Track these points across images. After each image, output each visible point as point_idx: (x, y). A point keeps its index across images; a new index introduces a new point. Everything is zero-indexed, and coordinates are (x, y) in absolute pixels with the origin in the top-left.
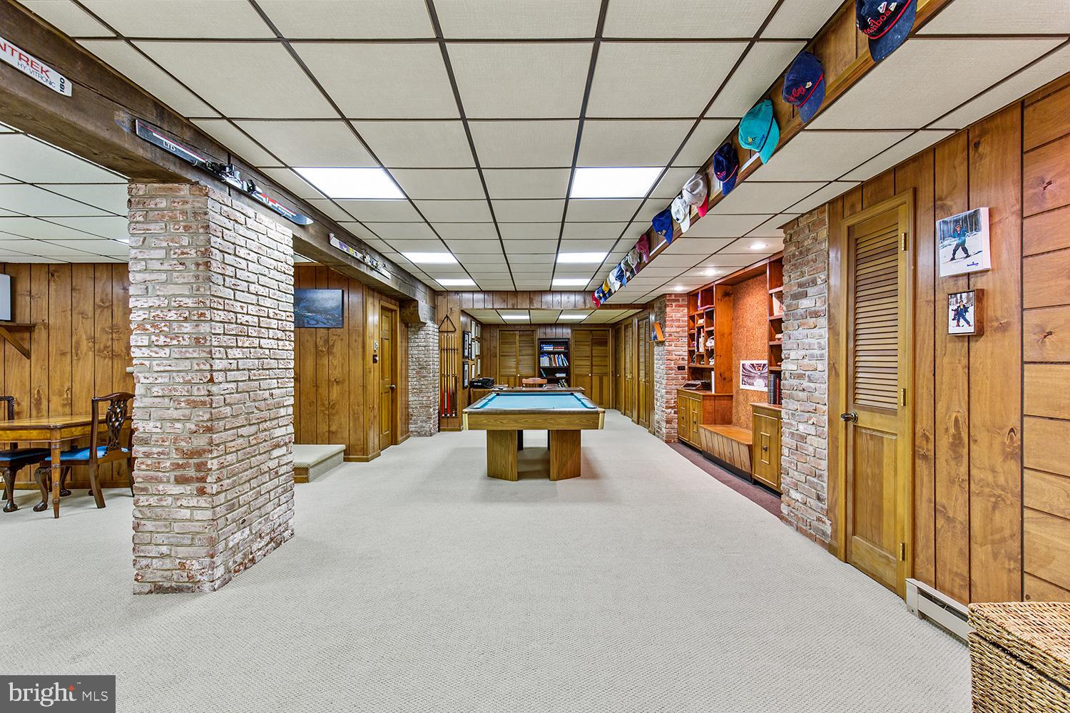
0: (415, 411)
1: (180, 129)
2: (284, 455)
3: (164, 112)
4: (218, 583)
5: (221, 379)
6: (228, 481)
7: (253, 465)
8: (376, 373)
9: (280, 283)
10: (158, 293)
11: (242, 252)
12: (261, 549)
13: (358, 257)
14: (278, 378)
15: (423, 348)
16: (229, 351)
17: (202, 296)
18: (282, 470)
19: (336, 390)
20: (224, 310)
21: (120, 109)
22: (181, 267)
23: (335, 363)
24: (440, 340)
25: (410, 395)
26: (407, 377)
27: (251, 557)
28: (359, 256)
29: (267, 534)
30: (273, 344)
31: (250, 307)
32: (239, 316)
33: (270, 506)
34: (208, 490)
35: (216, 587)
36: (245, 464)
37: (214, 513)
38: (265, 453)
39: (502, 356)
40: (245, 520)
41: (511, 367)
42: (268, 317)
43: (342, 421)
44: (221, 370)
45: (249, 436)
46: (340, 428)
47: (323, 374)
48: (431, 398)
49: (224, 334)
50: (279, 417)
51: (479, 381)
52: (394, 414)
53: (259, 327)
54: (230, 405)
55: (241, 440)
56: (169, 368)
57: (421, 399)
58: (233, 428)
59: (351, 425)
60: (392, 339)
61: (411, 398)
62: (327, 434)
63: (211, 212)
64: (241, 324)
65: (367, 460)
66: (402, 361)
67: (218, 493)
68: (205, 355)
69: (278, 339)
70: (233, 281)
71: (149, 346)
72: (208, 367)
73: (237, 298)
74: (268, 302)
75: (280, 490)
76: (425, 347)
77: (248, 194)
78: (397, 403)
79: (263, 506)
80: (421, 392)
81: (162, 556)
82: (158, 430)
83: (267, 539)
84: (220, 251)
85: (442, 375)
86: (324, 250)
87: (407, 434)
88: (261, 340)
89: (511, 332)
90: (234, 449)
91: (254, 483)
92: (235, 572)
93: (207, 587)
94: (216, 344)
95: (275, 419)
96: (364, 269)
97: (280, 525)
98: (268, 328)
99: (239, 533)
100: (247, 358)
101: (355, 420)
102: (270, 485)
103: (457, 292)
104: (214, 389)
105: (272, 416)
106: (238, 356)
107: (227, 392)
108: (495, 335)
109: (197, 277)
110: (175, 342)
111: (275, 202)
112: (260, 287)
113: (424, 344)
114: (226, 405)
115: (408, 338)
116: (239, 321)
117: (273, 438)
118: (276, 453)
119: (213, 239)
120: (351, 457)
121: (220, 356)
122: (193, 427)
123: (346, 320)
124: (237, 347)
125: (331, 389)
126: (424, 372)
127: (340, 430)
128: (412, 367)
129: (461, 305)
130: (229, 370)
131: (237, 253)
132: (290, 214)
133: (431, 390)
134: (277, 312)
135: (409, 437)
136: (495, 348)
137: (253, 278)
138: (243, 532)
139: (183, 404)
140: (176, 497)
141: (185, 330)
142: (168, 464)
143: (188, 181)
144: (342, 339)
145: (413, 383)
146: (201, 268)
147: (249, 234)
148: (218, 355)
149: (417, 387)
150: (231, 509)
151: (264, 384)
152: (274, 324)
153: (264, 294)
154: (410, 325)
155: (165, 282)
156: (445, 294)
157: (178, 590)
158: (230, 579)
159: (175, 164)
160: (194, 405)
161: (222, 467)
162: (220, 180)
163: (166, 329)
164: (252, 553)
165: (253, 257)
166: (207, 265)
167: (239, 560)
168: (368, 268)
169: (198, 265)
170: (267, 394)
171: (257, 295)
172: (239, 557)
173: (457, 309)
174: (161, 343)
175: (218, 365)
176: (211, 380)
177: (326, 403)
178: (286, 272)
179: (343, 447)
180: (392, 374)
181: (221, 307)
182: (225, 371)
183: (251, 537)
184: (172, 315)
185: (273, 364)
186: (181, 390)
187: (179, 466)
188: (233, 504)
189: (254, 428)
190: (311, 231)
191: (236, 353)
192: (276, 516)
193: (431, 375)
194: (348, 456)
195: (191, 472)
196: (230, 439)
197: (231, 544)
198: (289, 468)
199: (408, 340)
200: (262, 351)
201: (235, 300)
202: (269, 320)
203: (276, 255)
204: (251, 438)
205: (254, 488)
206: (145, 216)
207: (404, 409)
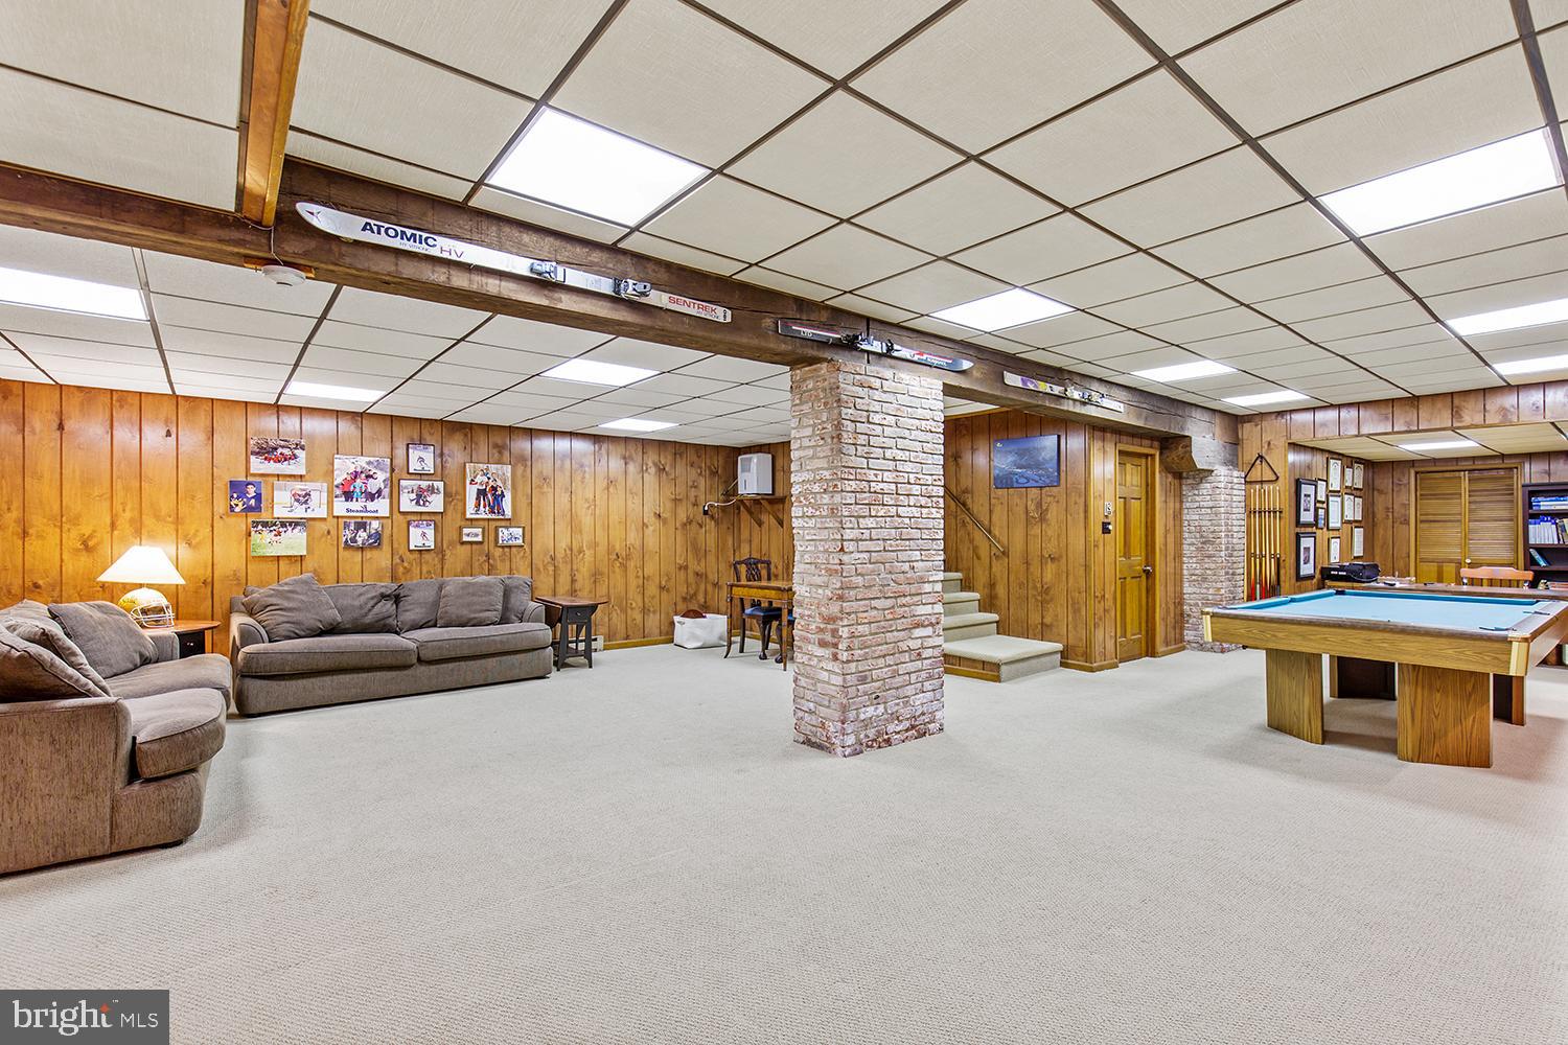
0: (1194, 610)
1: (817, 313)
2: (930, 637)
3: (802, 304)
4: (847, 752)
5: (851, 549)
6: (859, 651)
7: (888, 641)
8: (1108, 548)
9: (925, 444)
10: (808, 468)
11: (876, 418)
12: (899, 733)
13: (1056, 393)
14: (921, 550)
15: (1209, 511)
16: (861, 520)
17: (836, 467)
18: (927, 653)
19: (1050, 568)
20: (856, 479)
21: (765, 317)
22: (822, 442)
23: (1050, 533)
24: (1247, 497)
25: (1186, 585)
26: (1181, 556)
27: (886, 737)
28: (1057, 390)
29: (907, 719)
30: (915, 512)
31: (886, 474)
32: (873, 484)
33: (909, 690)
34: (840, 657)
35: (847, 753)
36: (880, 638)
37: (844, 680)
38: (903, 630)
39: (1422, 521)
40: (878, 697)
41: (1447, 545)
42: (909, 483)
43: (1058, 612)
44: (852, 540)
45: (884, 610)
46: (1056, 620)
47: (1035, 548)
48: (1223, 591)
49: (856, 504)
50: (921, 594)
51: (1342, 568)
52: (1150, 612)
53: (897, 494)
54: (862, 575)
55: (875, 612)
56: (814, 537)
57: (1204, 591)
58: (865, 599)
59: (1070, 618)
60: (1147, 498)
61: (1187, 589)
62: (1040, 627)
63: (842, 385)
64: (875, 492)
65: (1092, 670)
66: (1167, 531)
67: (848, 662)
68: (837, 525)
69: (921, 506)
70: (866, 449)
71: (802, 517)
72: (840, 537)
73: (870, 466)
74: (908, 467)
75: (924, 675)
76: (1211, 508)
77: (888, 354)
78: (1154, 594)
79: (902, 687)
80: (1205, 580)
81: (811, 712)
82: (808, 595)
83: (907, 724)
84: (852, 421)
85: (1250, 555)
86: (998, 393)
87: (1178, 644)
88: (900, 508)
89: (1447, 475)
90: (866, 621)
91: (890, 660)
92: (868, 746)
93: (839, 750)
94: (846, 514)
95: (918, 594)
96: (1068, 406)
97: (923, 714)
98: (908, 495)
99: (873, 708)
100: (881, 528)
101: (1074, 612)
102: (911, 667)
103: (1280, 414)
104: (845, 558)
105: (913, 591)
106: (870, 526)
107: (859, 561)
108: (1405, 481)
109: (832, 449)
110: (818, 513)
111: (921, 354)
112: (899, 452)
113: (1211, 504)
114: (858, 575)
115: (1181, 495)
116: (872, 490)
117: (914, 616)
118: (918, 632)
119: (844, 411)
120: (1070, 661)
121: (851, 526)
122: (830, 595)
123: (1063, 475)
124: (871, 516)
125: (1044, 567)
126: (1211, 549)
127: (1055, 623)
128: (1189, 541)
129: (1288, 435)
130: (861, 540)
131: (871, 420)
132: (943, 362)
133: (1222, 579)
134: (920, 476)
135: (1184, 648)
136: (1406, 506)
137: (890, 443)
138: (877, 708)
139: (823, 572)
140: (821, 659)
141: (825, 501)
142: (814, 627)
143: (825, 360)
144: (1058, 502)
145: (1190, 565)
146: (835, 440)
147: (885, 397)
148: (849, 525)
149: (1197, 572)
150: (863, 680)
151: (902, 556)
152: (916, 489)
153: (903, 458)
154: (1184, 475)
155: (812, 458)
156: (1257, 419)
157: (820, 747)
158: (862, 752)
159: (812, 348)
160: (831, 572)
161: (852, 636)
162: (856, 349)
163: (812, 501)
164: (887, 734)
165: (891, 420)
166: (839, 437)
167: (872, 736)
168: (1078, 403)
169: (833, 438)
170: (906, 567)
171: (894, 460)
172: (872, 733)
173: (1281, 442)
174: (809, 514)
175: (848, 534)
176: (842, 549)
177: (1039, 585)
178: (933, 430)
179: (1059, 646)
180: (1147, 550)
181: (852, 477)
182: (857, 540)
183: (886, 716)
184: (816, 488)
185: (916, 534)
186: (822, 559)
187: (821, 630)
188: (866, 677)
189: (889, 603)
190: (976, 374)
191: (869, 523)
192: (918, 703)
193: (1223, 554)
194: (1066, 659)
195: (828, 638)
196: (861, 610)
197: (862, 717)
198: (936, 652)
199: (1180, 498)
200: (900, 520)
201: (868, 468)
202: (909, 486)
203: (920, 413)
204: (886, 612)
205: (890, 666)
206: (800, 399)
207: (1172, 607)
